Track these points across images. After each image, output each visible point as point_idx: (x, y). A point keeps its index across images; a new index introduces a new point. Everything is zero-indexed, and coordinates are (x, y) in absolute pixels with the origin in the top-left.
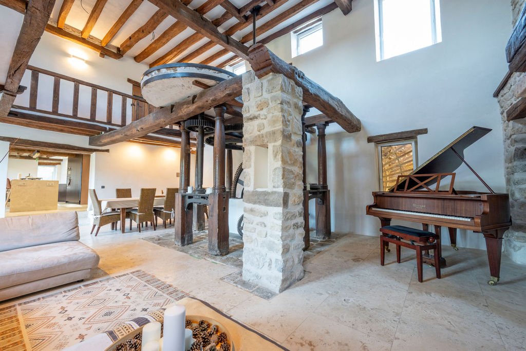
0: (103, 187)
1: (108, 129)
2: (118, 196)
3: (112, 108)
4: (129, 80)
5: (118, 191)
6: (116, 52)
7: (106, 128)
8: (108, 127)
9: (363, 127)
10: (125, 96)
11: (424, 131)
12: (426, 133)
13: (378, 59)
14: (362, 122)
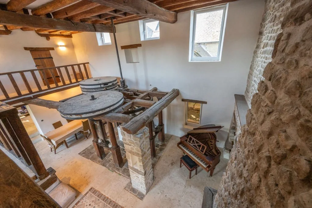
0: (42, 121)
1: (32, 97)
2: (56, 128)
3: (28, 83)
4: (26, 49)
5: (54, 124)
6: (5, 30)
7: (31, 97)
8: (31, 96)
9: (181, 94)
10: (32, 71)
11: (206, 103)
12: (206, 104)
13: (190, 61)
14: (180, 91)
